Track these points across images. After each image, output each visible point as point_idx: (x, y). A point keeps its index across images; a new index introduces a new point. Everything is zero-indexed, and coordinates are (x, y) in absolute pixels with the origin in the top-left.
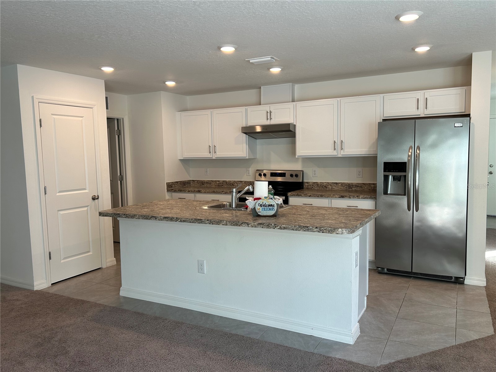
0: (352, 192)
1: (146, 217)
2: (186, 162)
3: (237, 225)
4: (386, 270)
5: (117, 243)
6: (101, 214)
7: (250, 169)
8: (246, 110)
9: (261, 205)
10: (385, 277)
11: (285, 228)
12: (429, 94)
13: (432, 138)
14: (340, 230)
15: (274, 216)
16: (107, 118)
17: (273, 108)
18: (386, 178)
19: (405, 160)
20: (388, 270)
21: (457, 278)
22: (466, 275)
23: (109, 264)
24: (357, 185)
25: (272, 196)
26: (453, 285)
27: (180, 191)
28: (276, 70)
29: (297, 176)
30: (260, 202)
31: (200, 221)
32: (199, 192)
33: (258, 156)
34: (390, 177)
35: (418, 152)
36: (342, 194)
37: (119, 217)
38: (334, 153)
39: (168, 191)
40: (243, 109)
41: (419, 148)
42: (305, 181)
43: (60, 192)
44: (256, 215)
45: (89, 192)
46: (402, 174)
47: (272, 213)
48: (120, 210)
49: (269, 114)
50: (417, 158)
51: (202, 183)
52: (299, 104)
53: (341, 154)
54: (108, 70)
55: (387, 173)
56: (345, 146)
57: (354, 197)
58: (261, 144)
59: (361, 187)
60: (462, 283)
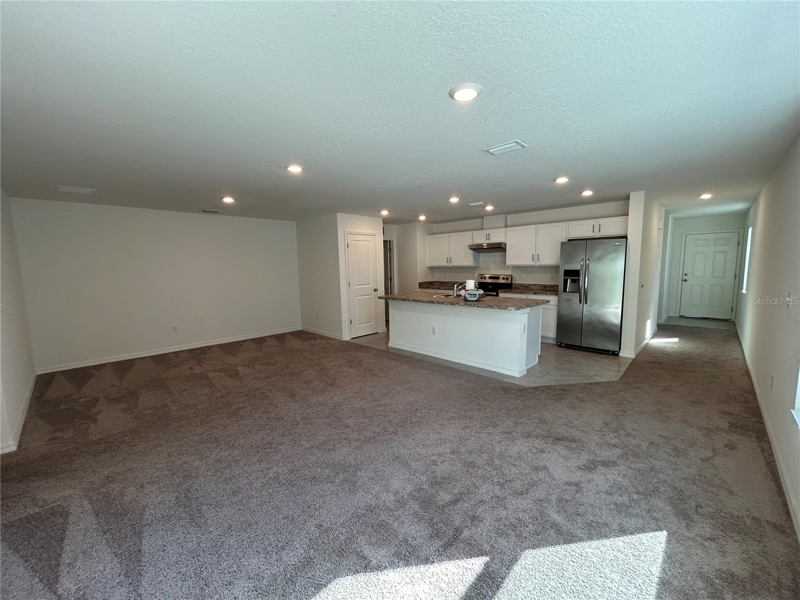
0: (547, 290)
1: (403, 300)
2: (432, 268)
3: (453, 305)
4: (563, 344)
5: (387, 321)
6: (379, 298)
7: (475, 274)
8: (473, 234)
9: (469, 294)
10: (563, 349)
11: (479, 307)
12: (601, 221)
13: (598, 253)
14: (510, 308)
15: (477, 301)
16: (384, 241)
17: (491, 231)
18: (565, 282)
19: (579, 269)
20: (565, 344)
21: (613, 352)
22: (620, 349)
23: (383, 331)
24: (550, 286)
25: (476, 289)
26: (610, 356)
27: (427, 288)
28: (489, 208)
29: (507, 279)
30: (468, 292)
31: (433, 302)
32: (439, 288)
33: (481, 265)
34: (569, 280)
35: (588, 262)
36: (535, 292)
37: (389, 299)
38: (532, 263)
39: (419, 288)
40: (470, 233)
41: (588, 260)
42: (513, 282)
43: (357, 285)
44: (466, 300)
45: (372, 286)
46: (577, 278)
47: (475, 299)
48: (390, 296)
49: (488, 236)
50: (587, 267)
51: (442, 283)
52: (508, 229)
53: (538, 264)
54: (385, 213)
55: (566, 278)
56: (541, 258)
57: (543, 293)
58: (483, 256)
59: (553, 287)
60: (618, 355)
